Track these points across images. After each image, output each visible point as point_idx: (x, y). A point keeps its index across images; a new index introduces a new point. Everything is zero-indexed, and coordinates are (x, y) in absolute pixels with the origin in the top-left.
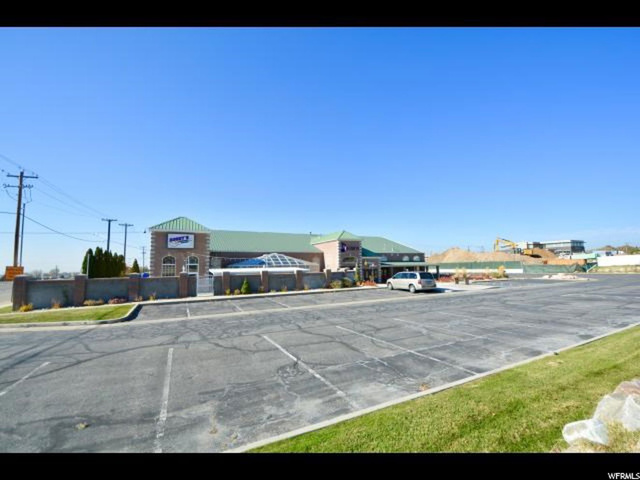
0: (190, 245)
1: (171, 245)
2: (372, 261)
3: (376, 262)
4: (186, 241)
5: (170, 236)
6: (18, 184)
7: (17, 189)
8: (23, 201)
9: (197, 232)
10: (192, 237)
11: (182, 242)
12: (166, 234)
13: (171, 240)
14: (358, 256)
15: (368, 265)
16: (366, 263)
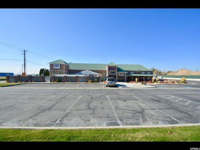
0: (59, 67)
1: (54, 67)
2: (122, 73)
3: (124, 74)
4: (58, 66)
5: (54, 65)
6: (24, 53)
7: (24, 55)
8: (25, 57)
9: (61, 64)
10: (59, 65)
11: (57, 67)
12: (53, 64)
13: (54, 66)
14: (116, 72)
15: (120, 75)
16: (119, 74)
